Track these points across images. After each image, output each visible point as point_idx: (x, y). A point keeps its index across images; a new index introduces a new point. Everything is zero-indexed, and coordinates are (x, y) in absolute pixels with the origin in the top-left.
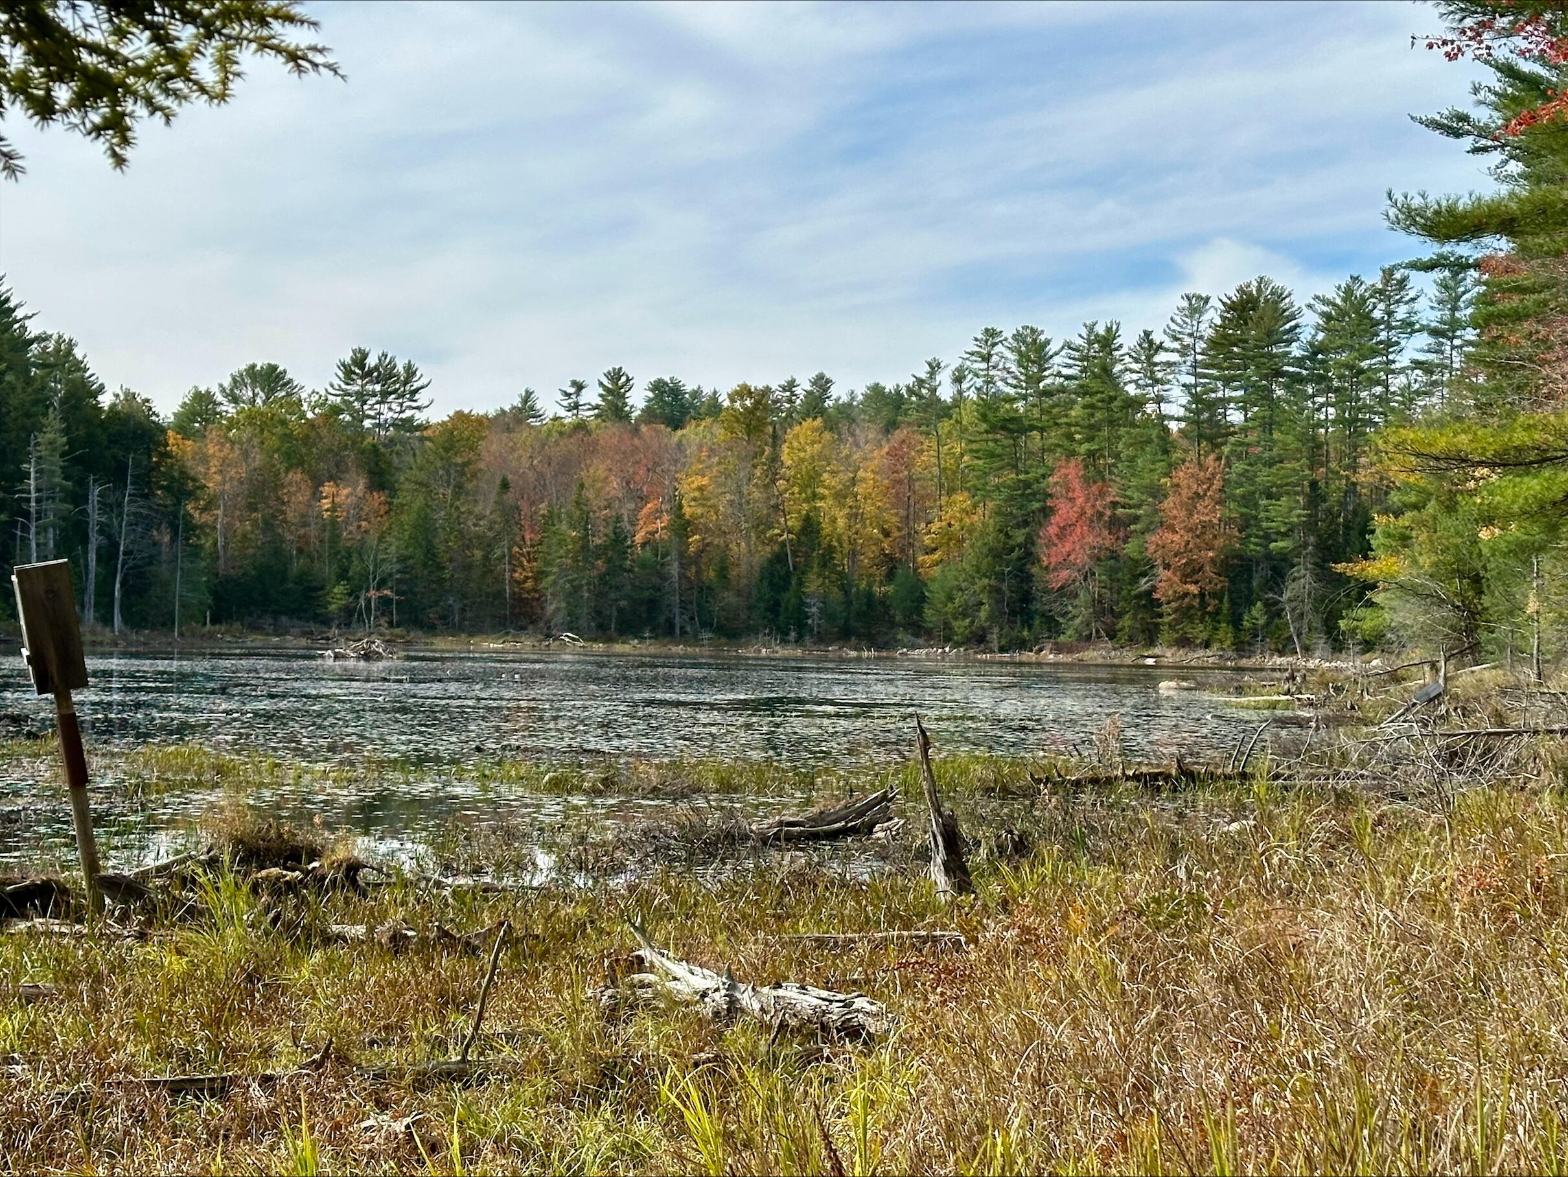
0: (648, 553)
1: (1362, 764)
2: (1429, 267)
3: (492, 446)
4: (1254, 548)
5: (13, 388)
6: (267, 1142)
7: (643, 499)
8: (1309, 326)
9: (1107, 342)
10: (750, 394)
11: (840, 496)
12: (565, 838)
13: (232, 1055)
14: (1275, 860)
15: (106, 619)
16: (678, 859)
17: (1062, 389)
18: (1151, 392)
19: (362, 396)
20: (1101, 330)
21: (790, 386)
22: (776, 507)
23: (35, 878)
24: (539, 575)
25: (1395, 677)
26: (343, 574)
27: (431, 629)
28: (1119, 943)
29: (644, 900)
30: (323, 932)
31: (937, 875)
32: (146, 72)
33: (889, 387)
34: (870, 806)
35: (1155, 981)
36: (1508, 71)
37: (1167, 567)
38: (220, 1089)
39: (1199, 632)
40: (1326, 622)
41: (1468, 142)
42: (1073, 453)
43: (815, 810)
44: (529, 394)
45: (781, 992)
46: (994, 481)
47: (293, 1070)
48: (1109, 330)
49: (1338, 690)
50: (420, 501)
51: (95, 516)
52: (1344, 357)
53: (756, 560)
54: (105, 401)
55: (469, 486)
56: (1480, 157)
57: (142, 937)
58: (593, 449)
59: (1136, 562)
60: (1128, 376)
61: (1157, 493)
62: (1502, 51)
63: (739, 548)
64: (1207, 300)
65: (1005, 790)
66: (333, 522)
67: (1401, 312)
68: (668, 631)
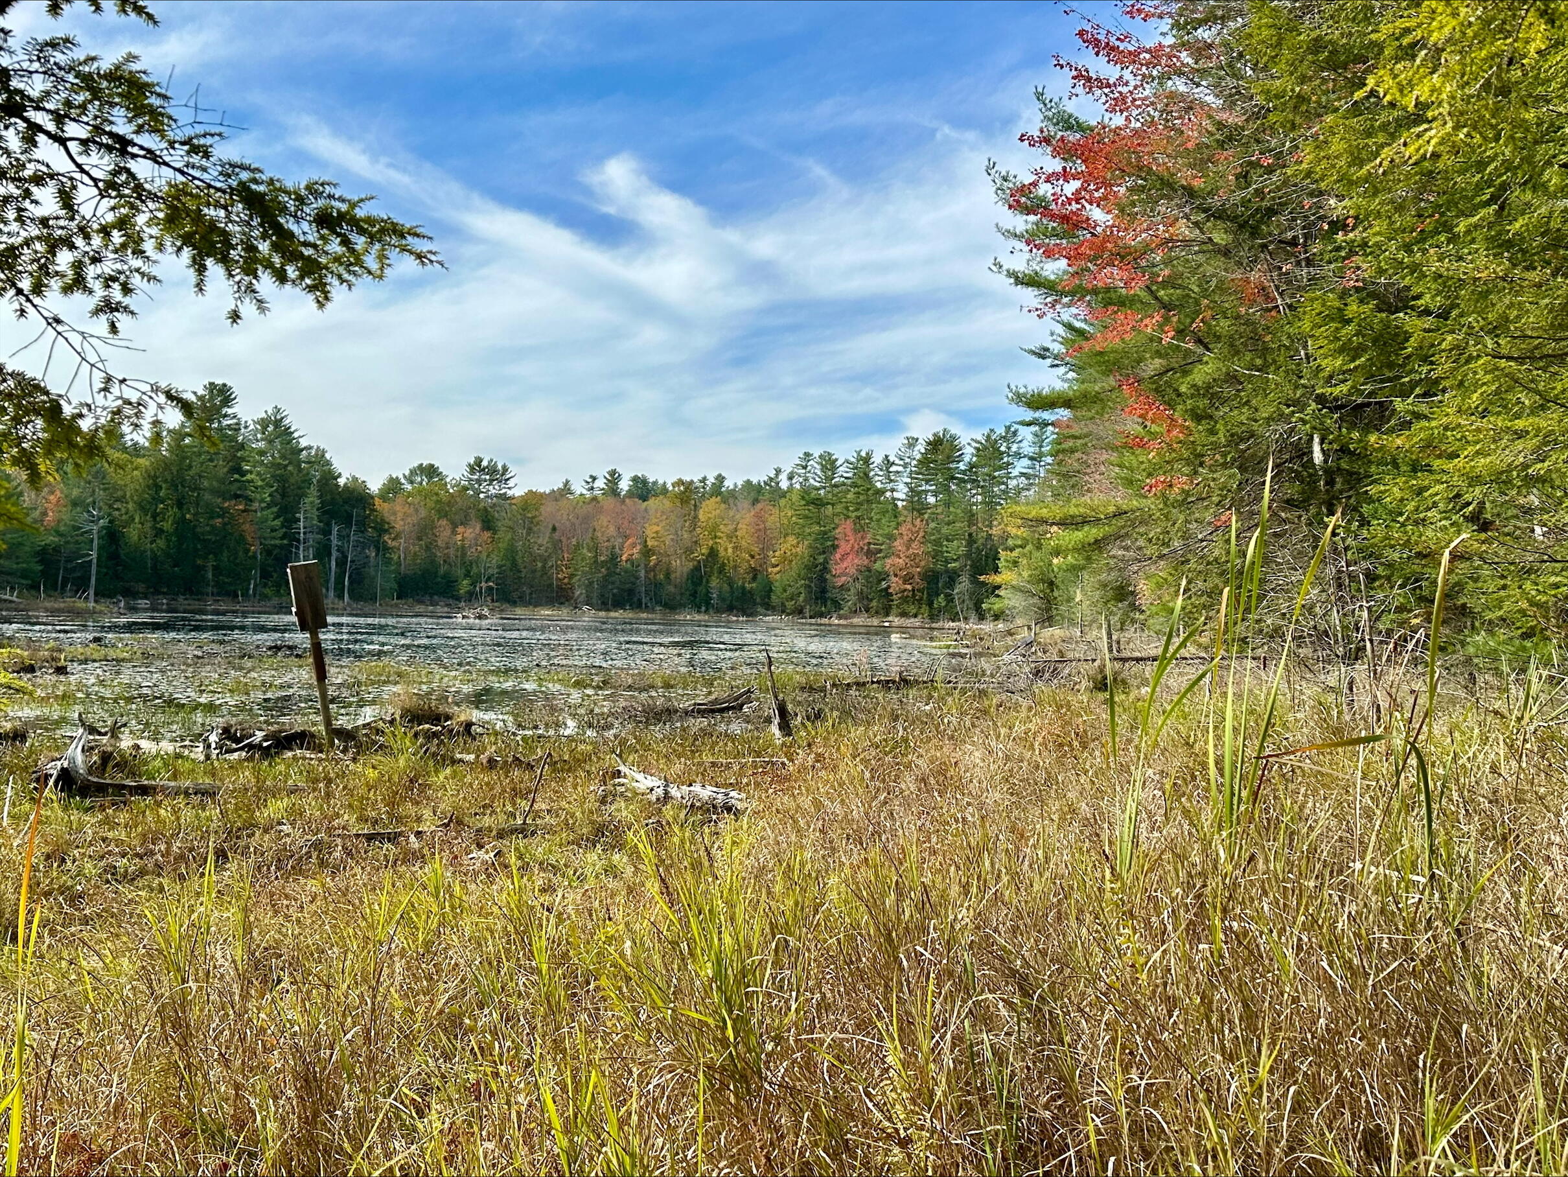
0: (629, 565)
1: (992, 676)
2: (1029, 424)
3: (547, 509)
4: (939, 567)
5: (292, 474)
6: (418, 865)
7: (627, 537)
8: (969, 453)
9: (867, 460)
10: (683, 484)
11: (729, 537)
12: (582, 711)
13: (400, 820)
14: (946, 721)
15: (341, 597)
16: (641, 722)
17: (844, 484)
18: (889, 486)
19: (479, 481)
20: (863, 454)
21: (704, 480)
22: (696, 542)
23: (299, 729)
24: (571, 576)
25: (1010, 633)
26: (467, 575)
27: (514, 603)
28: (866, 762)
29: (623, 742)
30: (452, 758)
31: (775, 729)
32: (337, 259)
33: (755, 482)
34: (741, 695)
35: (884, 781)
36: (1069, 327)
37: (896, 575)
38: (393, 838)
39: (912, 609)
40: (975, 604)
41: (1049, 361)
42: (848, 517)
43: (713, 697)
44: (567, 482)
45: (692, 788)
46: (808, 530)
47: (433, 828)
48: (867, 454)
49: (981, 639)
50: (509, 536)
51: (335, 542)
52: (986, 470)
53: (685, 570)
54: (342, 481)
55: (535, 529)
56: (1054, 369)
57: (354, 760)
58: (600, 510)
59: (880, 573)
60: (877, 478)
61: (891, 537)
62: (1066, 316)
63: (676, 563)
64: (917, 440)
65: (811, 687)
66: (463, 547)
67: (1014, 448)
68: (638, 606)
